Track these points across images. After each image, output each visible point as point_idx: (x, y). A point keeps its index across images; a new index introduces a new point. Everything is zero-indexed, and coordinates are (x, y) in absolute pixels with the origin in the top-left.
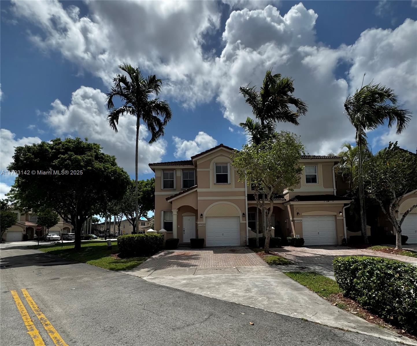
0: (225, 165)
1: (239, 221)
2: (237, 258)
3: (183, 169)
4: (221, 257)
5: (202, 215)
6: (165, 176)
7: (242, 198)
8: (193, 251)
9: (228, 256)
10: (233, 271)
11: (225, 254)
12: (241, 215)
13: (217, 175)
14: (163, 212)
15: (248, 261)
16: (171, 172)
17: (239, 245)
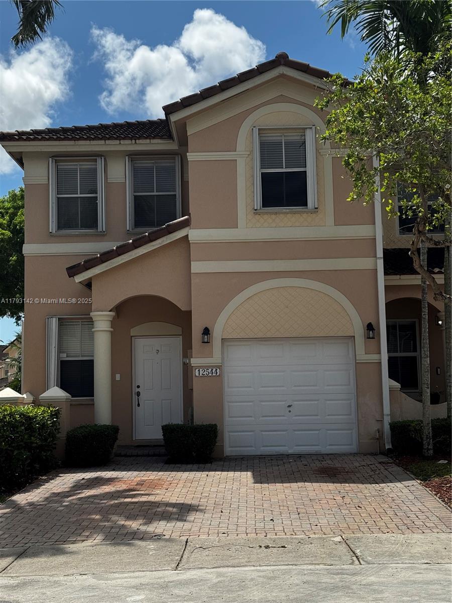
0: (295, 137)
1: (351, 355)
2: (347, 500)
3: (133, 156)
4: (281, 496)
5: (206, 331)
6: (63, 180)
7: (365, 263)
8: (174, 473)
9: (312, 495)
10: (330, 555)
11: (300, 484)
12: (358, 330)
13: (264, 176)
14: (54, 322)
15: (390, 513)
16: (87, 165)
17: (353, 448)
